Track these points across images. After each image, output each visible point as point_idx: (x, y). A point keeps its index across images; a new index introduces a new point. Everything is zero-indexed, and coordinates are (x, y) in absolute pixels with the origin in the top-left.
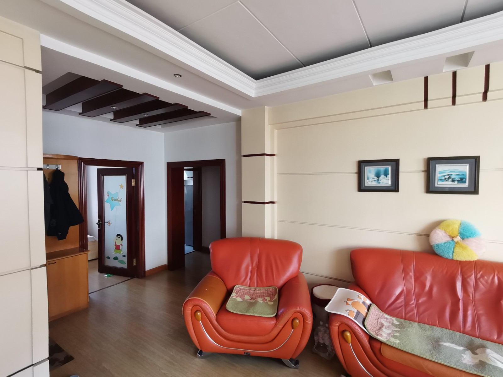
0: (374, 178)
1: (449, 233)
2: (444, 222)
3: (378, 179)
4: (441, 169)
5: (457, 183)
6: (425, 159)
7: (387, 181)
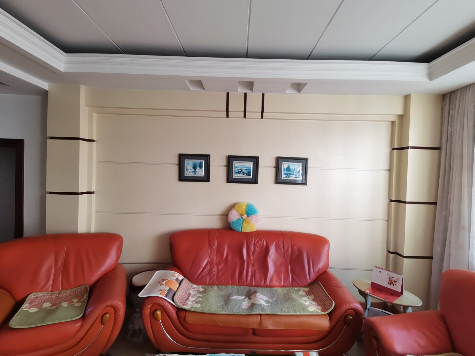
0: (191, 170)
1: (240, 212)
2: (237, 205)
3: (194, 170)
4: (237, 165)
5: (246, 175)
6: (227, 156)
7: (201, 173)
